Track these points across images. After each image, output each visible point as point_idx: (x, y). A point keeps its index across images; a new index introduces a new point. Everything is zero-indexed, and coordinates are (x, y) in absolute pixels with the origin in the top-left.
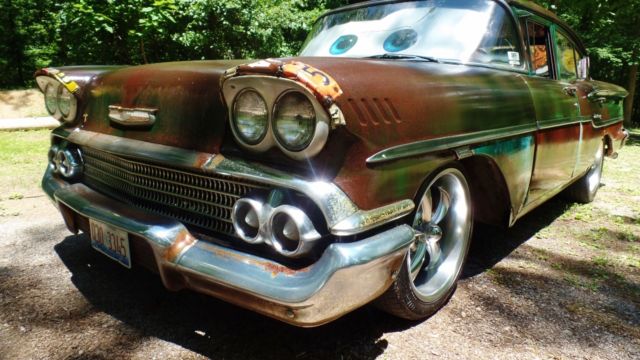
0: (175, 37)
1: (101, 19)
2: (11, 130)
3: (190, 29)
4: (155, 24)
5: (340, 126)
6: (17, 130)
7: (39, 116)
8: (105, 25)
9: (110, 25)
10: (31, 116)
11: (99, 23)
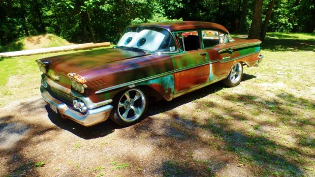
0: (101, 7)
1: (69, 3)
2: (37, 54)
3: (106, 3)
4: (91, 4)
5: (86, 88)
6: (39, 54)
7: (47, 47)
8: (70, 5)
9: (73, 5)
10: (44, 47)
11: (68, 5)
